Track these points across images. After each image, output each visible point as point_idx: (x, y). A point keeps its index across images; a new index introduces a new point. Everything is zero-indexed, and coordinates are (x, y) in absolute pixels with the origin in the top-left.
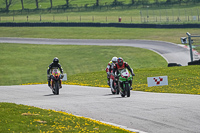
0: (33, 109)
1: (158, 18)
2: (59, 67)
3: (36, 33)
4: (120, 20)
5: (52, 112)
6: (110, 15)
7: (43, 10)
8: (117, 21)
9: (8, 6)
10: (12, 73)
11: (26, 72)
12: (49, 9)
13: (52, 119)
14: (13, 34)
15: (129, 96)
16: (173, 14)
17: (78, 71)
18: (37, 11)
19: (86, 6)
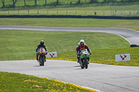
0: (33, 78)
1: (123, 12)
2: (44, 47)
3: (35, 23)
4: (95, 13)
5: (46, 80)
6: (88, 10)
7: (40, 6)
8: (93, 14)
9: (14, 3)
10: (17, 51)
11: (28, 51)
12: (44, 5)
13: (46, 84)
14: (18, 23)
15: (87, 68)
16: (134, 9)
17: (65, 50)
18: (35, 7)
19: (71, 3)
